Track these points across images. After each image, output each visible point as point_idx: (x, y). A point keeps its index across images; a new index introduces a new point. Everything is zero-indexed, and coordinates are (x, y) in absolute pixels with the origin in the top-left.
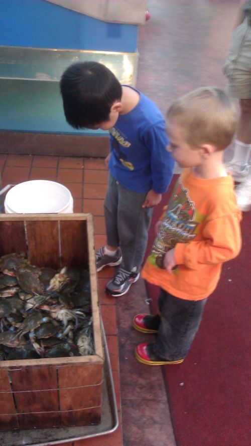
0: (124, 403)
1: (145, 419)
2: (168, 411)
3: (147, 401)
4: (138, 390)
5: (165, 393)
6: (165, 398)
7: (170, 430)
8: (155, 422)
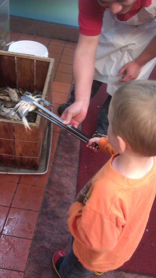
0: (54, 163)
1: (63, 173)
2: (77, 172)
3: (66, 165)
4: (64, 159)
5: (78, 164)
6: (77, 166)
7: (75, 181)
8: (68, 175)
